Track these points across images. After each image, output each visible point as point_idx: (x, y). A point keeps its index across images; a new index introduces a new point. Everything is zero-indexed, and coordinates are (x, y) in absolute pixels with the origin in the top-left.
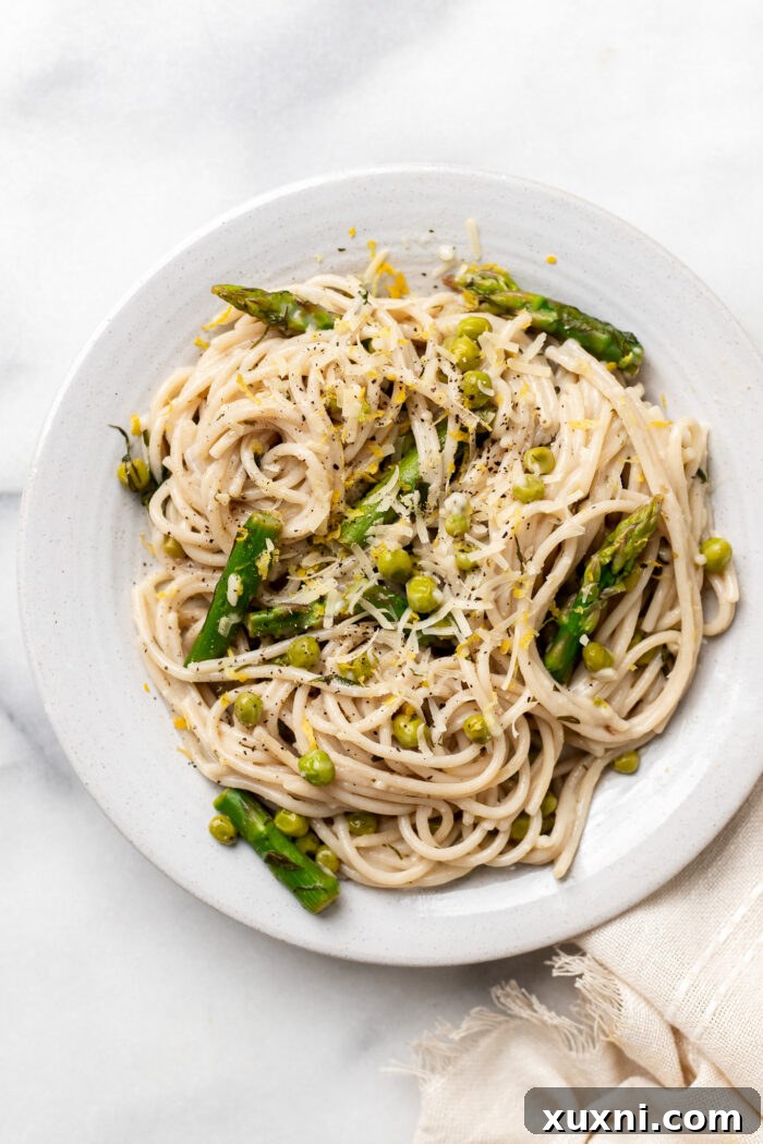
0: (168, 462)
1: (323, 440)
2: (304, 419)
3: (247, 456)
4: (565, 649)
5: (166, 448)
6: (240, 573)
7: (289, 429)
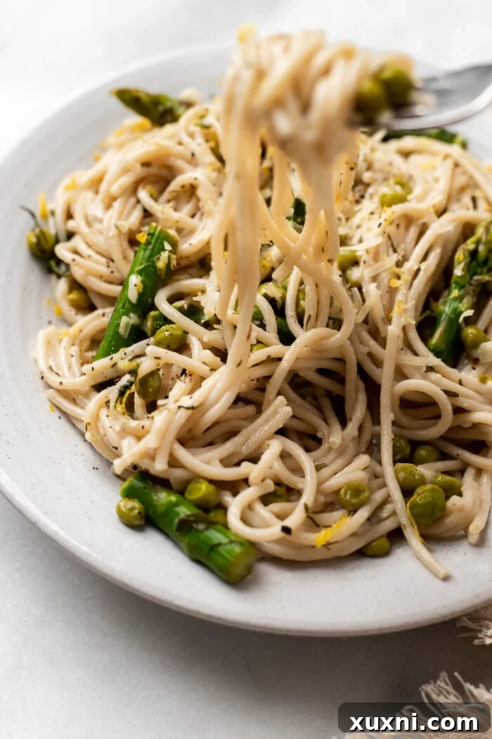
0: (71, 224)
1: (211, 168)
2: (193, 155)
3: (143, 194)
4: (446, 331)
5: (69, 216)
6: (140, 273)
7: (180, 163)
